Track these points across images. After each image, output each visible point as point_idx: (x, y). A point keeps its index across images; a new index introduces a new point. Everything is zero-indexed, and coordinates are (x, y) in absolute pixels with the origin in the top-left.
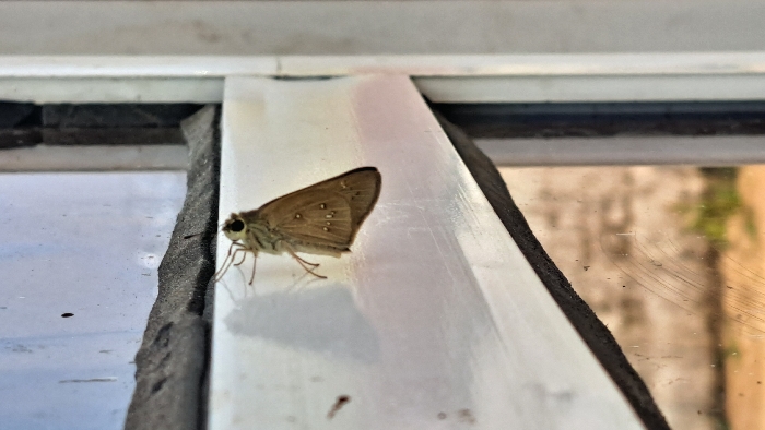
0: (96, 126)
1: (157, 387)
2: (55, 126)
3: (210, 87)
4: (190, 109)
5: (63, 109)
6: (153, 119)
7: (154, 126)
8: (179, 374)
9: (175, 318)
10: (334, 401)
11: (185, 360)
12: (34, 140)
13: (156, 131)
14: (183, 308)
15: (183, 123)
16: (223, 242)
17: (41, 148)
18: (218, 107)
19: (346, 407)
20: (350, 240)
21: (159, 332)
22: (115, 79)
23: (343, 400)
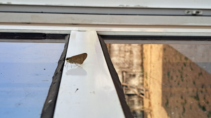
0: (53, 37)
1: (54, 84)
2: (48, 37)
3: (69, 32)
4: (66, 35)
5: (49, 34)
6: (61, 36)
7: (61, 37)
8: (57, 82)
9: (58, 72)
10: (76, 89)
11: (58, 79)
12: (45, 39)
13: (62, 38)
14: (60, 70)
15: (65, 37)
16: (66, 61)
17: (46, 39)
18: (70, 34)
19: (78, 90)
20: (83, 63)
21: (56, 74)
22: (56, 30)
23: (78, 89)
